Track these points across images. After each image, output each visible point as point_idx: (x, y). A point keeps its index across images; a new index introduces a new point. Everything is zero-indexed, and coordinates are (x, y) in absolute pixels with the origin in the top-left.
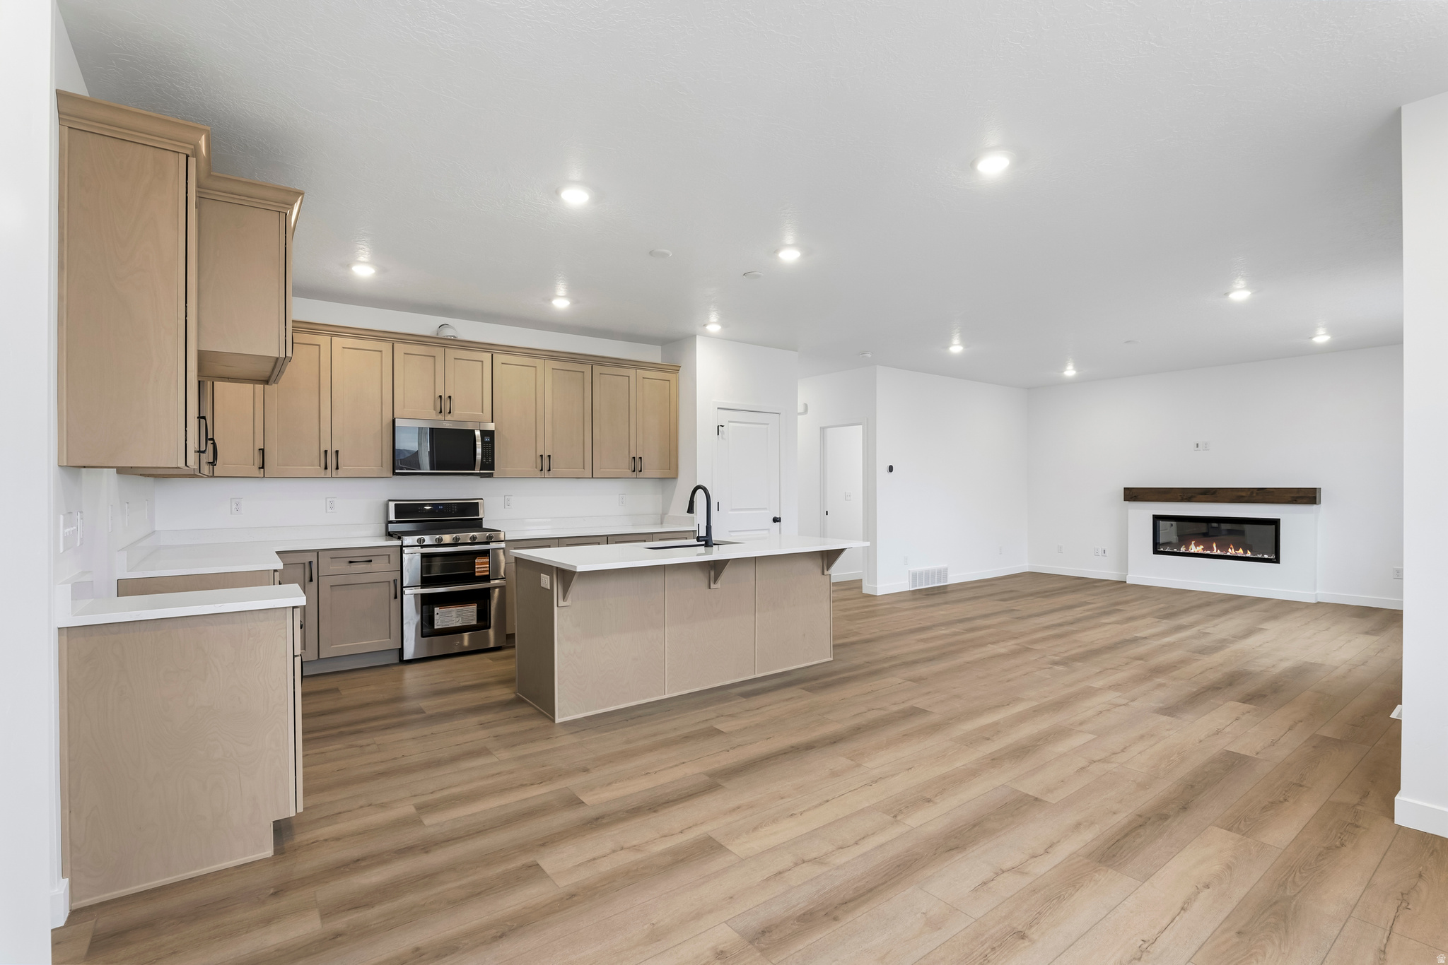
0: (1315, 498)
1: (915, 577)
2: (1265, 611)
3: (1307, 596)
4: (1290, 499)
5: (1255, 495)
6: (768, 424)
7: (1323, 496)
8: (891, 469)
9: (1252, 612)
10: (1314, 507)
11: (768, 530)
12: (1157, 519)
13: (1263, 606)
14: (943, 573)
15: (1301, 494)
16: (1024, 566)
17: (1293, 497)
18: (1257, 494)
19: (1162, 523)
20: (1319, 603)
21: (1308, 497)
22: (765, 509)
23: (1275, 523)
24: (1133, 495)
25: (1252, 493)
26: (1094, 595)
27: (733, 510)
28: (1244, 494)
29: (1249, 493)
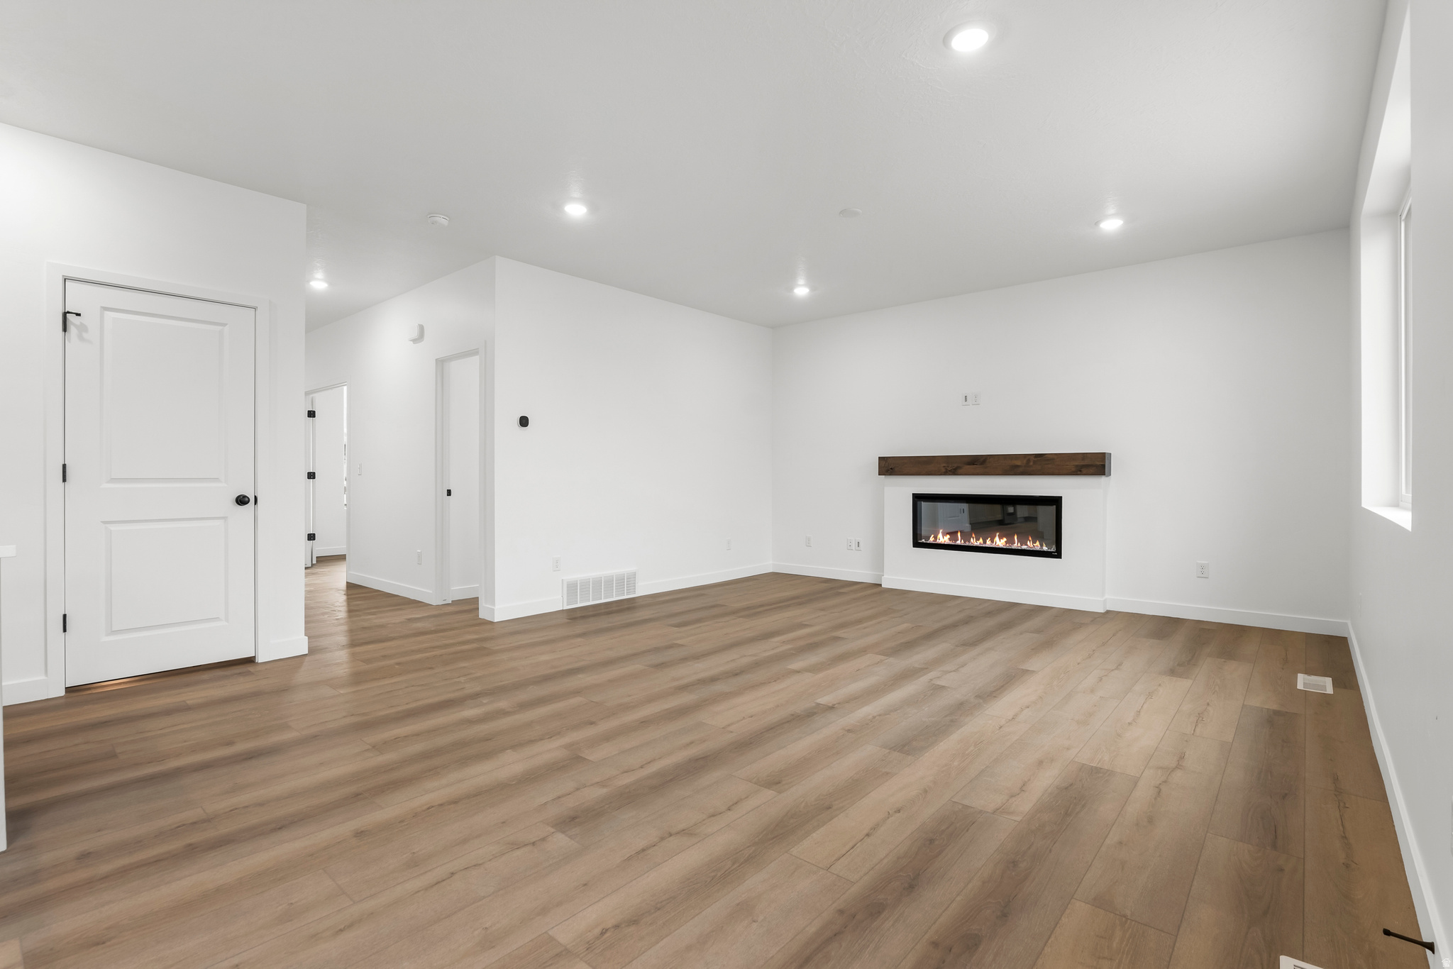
0: (1104, 466)
1: (572, 588)
2: (1038, 631)
3: (1095, 604)
4: (1074, 469)
5: (1031, 463)
6: (224, 325)
7: (1114, 465)
8: (524, 422)
9: (1021, 634)
10: (1103, 479)
11: (225, 518)
12: (918, 498)
13: (1037, 621)
14: (631, 579)
15: (1086, 462)
16: (766, 565)
17: (1077, 466)
18: (1034, 462)
19: (924, 505)
20: (1108, 612)
21: (1094, 465)
22: (216, 480)
23: (1056, 502)
24: (890, 467)
25: (1029, 461)
26: (823, 610)
27: (113, 480)
28: (1018, 463)
29: (1025, 461)
